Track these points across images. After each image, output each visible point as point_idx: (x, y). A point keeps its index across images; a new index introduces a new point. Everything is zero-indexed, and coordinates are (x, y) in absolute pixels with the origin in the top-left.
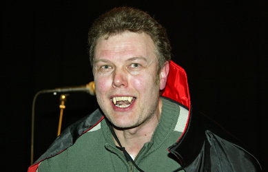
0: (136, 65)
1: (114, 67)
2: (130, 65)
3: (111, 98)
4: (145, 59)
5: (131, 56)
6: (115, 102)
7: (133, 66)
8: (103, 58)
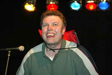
0: (55, 25)
1: (48, 25)
2: (53, 25)
3: (47, 34)
4: (58, 23)
5: (54, 22)
6: (48, 36)
7: (54, 25)
8: (45, 22)
